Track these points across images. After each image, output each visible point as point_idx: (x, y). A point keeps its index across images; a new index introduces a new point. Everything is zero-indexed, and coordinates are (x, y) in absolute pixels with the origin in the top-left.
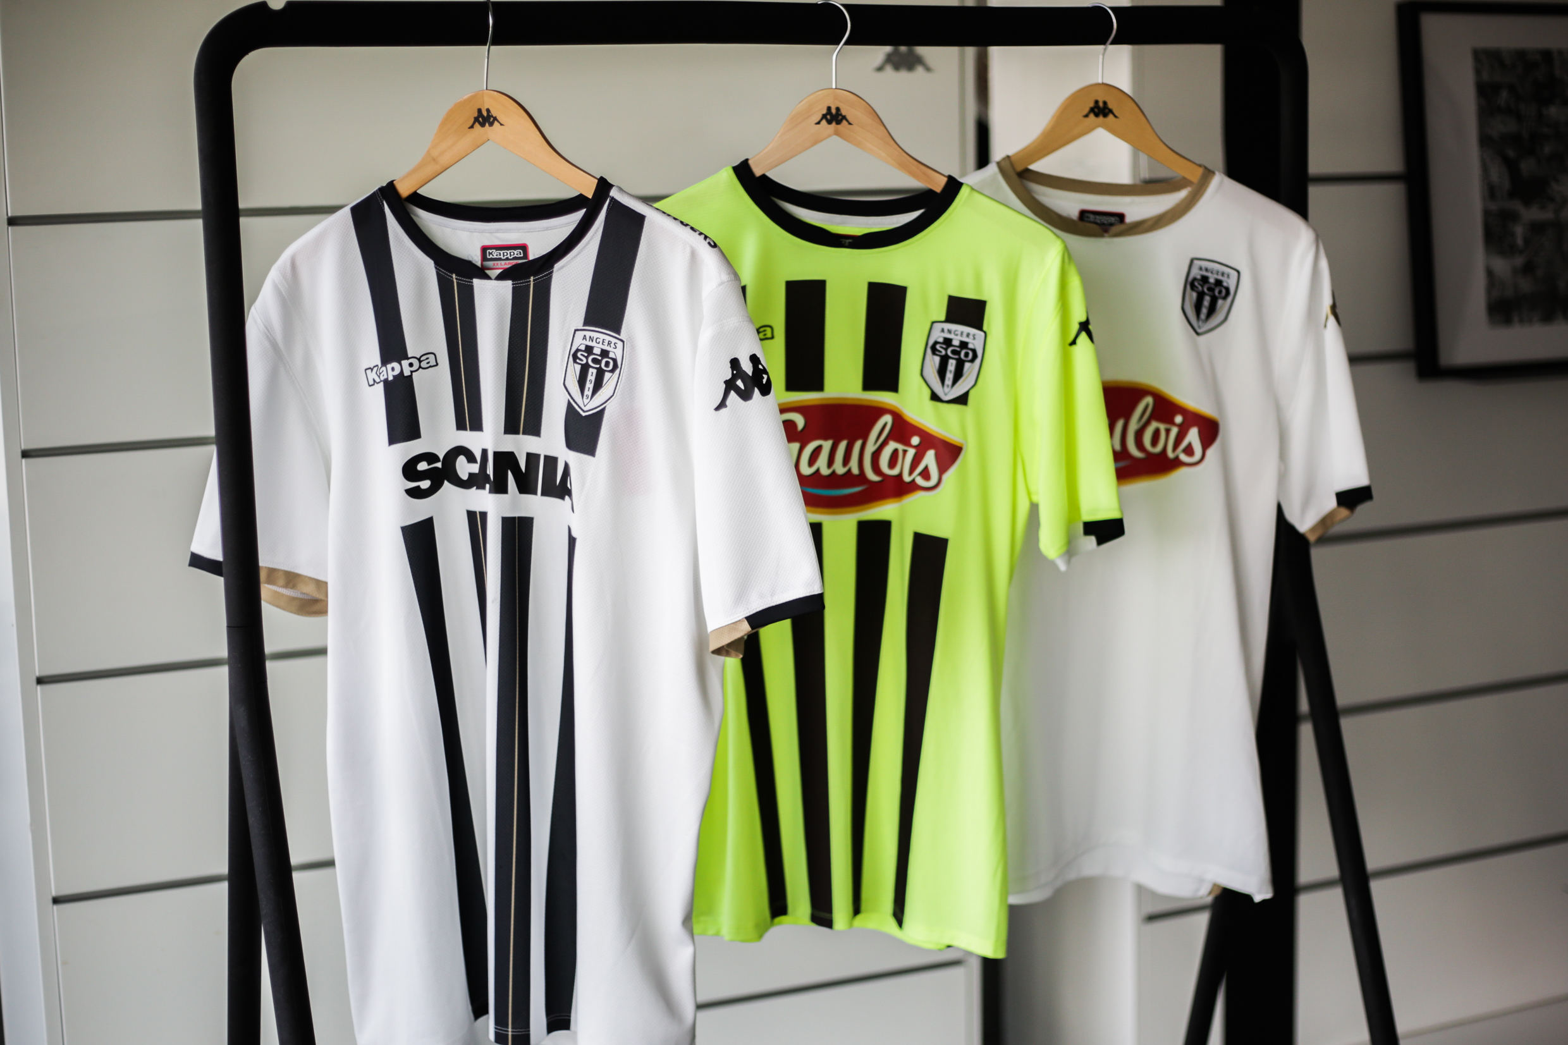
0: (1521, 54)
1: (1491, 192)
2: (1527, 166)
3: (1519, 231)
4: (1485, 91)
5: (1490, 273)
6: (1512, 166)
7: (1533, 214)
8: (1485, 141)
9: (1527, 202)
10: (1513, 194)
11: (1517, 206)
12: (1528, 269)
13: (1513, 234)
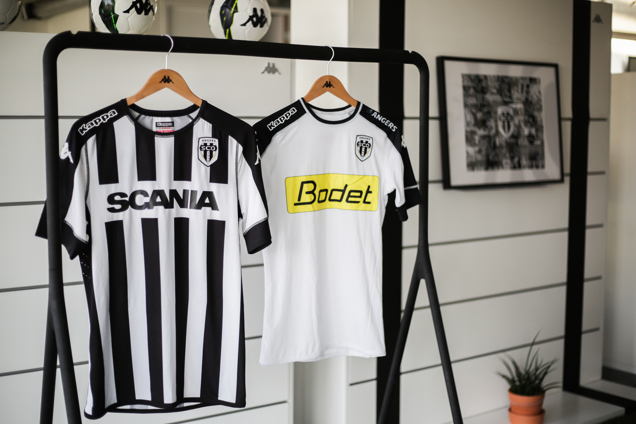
0: (477, 76)
1: (468, 124)
2: (480, 115)
3: (477, 138)
4: (466, 89)
5: (467, 152)
6: (475, 115)
7: (481, 132)
8: (466, 105)
9: (479, 128)
10: (475, 125)
11: (476, 129)
12: (480, 151)
13: (474, 139)
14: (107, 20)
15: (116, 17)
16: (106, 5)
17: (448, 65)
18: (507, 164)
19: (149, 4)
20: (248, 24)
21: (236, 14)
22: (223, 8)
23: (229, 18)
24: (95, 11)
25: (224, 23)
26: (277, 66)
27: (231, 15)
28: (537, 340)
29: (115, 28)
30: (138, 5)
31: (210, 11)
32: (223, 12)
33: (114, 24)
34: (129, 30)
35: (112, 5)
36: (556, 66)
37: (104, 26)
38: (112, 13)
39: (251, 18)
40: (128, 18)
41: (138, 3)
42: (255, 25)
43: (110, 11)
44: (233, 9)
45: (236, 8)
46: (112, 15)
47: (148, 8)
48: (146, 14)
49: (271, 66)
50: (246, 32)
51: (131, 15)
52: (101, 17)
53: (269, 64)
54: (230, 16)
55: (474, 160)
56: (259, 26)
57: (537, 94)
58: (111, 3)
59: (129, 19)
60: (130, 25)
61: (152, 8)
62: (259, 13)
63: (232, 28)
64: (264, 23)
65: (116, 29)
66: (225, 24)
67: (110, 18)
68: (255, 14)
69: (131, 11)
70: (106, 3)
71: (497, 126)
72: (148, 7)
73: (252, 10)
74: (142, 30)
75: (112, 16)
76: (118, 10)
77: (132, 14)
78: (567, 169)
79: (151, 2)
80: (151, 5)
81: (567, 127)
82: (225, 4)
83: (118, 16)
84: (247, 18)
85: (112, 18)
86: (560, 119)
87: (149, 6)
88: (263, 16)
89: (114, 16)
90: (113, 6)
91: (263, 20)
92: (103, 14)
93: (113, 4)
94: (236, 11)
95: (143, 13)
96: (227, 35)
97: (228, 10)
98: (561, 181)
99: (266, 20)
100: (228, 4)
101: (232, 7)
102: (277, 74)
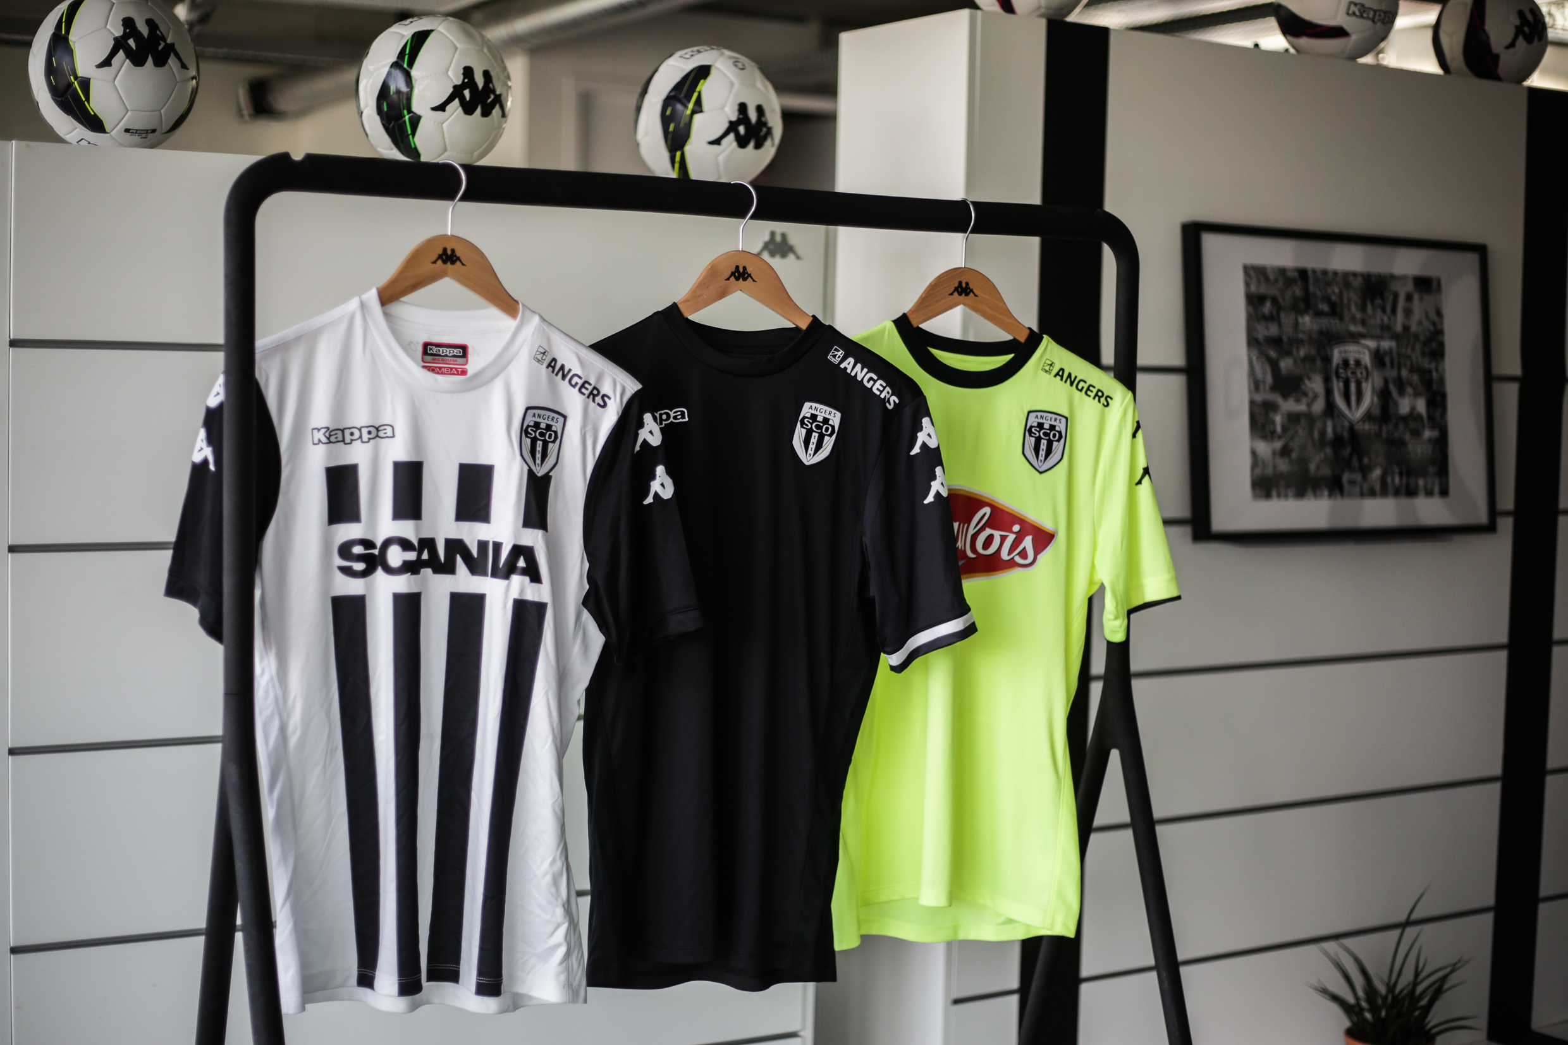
0: (1282, 271)
1: (1256, 384)
2: (1286, 364)
3: (1278, 419)
4: (1254, 301)
5: (1254, 454)
6: (1274, 365)
7: (1290, 406)
8: (1253, 341)
9: (1285, 396)
10: (1274, 388)
11: (1277, 398)
12: (1285, 452)
13: (1273, 423)
14: (394, 126)
15: (416, 121)
16: (394, 93)
17: (1210, 242)
18: (1352, 482)
19: (493, 91)
20: (725, 141)
21: (697, 118)
22: (669, 101)
23: (682, 125)
24: (367, 106)
25: (670, 136)
26: (792, 240)
27: (687, 119)
28: (1414, 917)
29: (413, 146)
30: (467, 93)
31: (639, 109)
32: (668, 112)
33: (411, 137)
34: (445, 150)
35: (408, 92)
36: (1481, 250)
37: (386, 140)
38: (405, 112)
39: (732, 127)
40: (442, 124)
41: (465, 89)
42: (742, 143)
43: (402, 107)
44: (691, 106)
45: (699, 102)
46: (405, 116)
47: (490, 100)
48: (486, 113)
49: (778, 238)
50: (721, 158)
51: (450, 117)
52: (382, 119)
53: (773, 234)
54: (684, 120)
55: (1269, 471)
56: (752, 144)
57: (1433, 316)
58: (404, 88)
59: (445, 125)
60: (447, 140)
61: (499, 100)
62: (753, 116)
63: (688, 149)
64: (765, 138)
65: (416, 148)
66: (673, 139)
67: (401, 121)
68: (741, 116)
69: (449, 108)
70: (393, 89)
71: (1329, 392)
72: (489, 97)
73: (736, 107)
74: (476, 151)
75: (407, 118)
76: (421, 103)
77: (452, 114)
78: (1507, 500)
79: (496, 87)
80: (498, 92)
81: (1509, 397)
82: (672, 94)
83: (419, 117)
84: (725, 126)
85: (405, 122)
86: (1490, 379)
87: (492, 97)
88: (762, 123)
89: (410, 119)
90: (409, 96)
91: (761, 131)
92: (386, 112)
93: (408, 90)
94: (697, 109)
95: (479, 110)
96: (677, 166)
97: (679, 107)
98: (1490, 528)
99: (769, 132)
100: (680, 94)
101: (689, 101)
102: (791, 257)
